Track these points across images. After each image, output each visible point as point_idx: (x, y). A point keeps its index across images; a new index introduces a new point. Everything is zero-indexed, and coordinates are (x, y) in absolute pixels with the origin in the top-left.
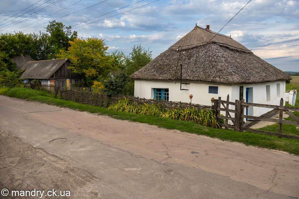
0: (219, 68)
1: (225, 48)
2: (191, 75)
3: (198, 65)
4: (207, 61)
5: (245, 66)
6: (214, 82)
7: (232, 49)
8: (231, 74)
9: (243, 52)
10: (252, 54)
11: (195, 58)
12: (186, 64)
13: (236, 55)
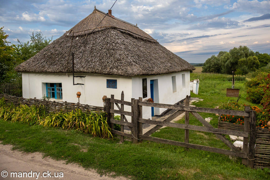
0: (117, 57)
1: (128, 35)
2: (85, 66)
3: (94, 54)
4: (104, 49)
5: (149, 56)
6: (110, 75)
7: (136, 37)
8: (131, 64)
9: (149, 41)
10: (157, 44)
11: (91, 46)
12: (81, 52)
13: (140, 43)
